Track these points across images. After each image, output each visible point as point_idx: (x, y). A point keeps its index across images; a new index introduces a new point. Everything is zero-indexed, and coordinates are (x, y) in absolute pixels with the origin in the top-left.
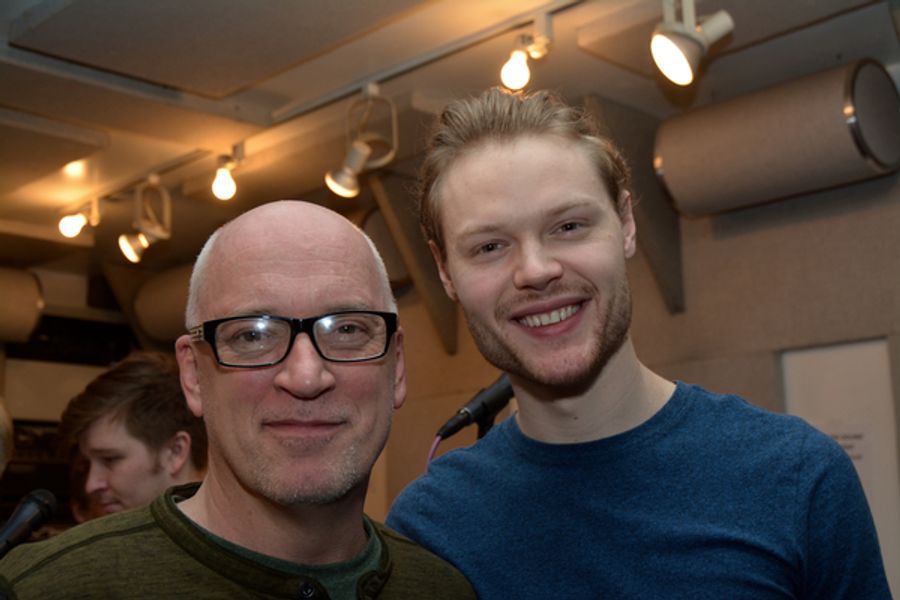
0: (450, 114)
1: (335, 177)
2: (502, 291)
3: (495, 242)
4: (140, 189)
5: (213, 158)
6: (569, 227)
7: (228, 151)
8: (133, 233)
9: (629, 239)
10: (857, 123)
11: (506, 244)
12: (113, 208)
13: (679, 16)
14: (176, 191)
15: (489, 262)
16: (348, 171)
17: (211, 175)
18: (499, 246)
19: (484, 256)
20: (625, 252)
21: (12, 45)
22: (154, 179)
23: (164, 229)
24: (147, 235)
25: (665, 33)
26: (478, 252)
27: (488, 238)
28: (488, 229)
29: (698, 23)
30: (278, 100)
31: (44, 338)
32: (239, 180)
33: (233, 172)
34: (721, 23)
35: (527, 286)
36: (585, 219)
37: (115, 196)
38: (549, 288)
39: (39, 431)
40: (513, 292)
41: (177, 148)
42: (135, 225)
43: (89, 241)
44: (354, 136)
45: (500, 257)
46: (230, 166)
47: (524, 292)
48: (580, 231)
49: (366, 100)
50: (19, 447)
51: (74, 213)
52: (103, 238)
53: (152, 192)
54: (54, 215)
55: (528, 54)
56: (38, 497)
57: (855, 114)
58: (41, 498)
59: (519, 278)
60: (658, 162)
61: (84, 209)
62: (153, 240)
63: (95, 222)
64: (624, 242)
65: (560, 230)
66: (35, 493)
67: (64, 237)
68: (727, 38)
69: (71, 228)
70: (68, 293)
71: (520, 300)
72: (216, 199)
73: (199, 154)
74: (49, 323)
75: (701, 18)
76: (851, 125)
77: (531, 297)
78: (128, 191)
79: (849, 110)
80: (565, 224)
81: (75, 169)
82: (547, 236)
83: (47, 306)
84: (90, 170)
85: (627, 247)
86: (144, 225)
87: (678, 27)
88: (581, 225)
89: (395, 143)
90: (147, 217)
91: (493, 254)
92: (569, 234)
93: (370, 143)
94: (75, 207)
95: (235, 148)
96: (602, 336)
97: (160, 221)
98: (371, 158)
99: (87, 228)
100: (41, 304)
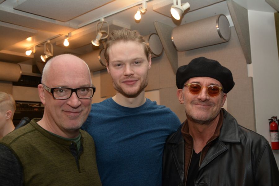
0: (113, 33)
1: (93, 41)
2: (121, 76)
3: (120, 64)
4: (45, 44)
5: (63, 36)
6: (137, 63)
7: (67, 35)
8: (44, 55)
9: (149, 65)
10: (219, 29)
11: (123, 65)
12: (39, 48)
13: (177, 4)
14: (54, 44)
15: (119, 68)
16: (97, 40)
17: (63, 40)
18: (121, 65)
19: (117, 67)
20: (148, 68)
21: (14, 9)
22: (49, 41)
23: (52, 54)
24: (47, 55)
25: (174, 8)
26: (116, 66)
27: (119, 63)
28: (119, 61)
29: (182, 5)
30: (80, 22)
31: (22, 80)
32: (70, 42)
33: (68, 39)
34: (187, 6)
35: (126, 75)
36: (140, 61)
37: (39, 45)
38: (131, 76)
39: (21, 103)
40: (123, 77)
41: (55, 34)
42: (44, 53)
43: (33, 57)
44: (98, 31)
45: (121, 67)
46: (68, 38)
47: (126, 77)
48: (139, 64)
49: (101, 23)
50: (17, 107)
51: (29, 50)
52: (36, 56)
53: (48, 45)
54: (24, 50)
55: (141, 12)
56: (25, 119)
57: (219, 27)
58: (26, 119)
59: (125, 74)
60: (172, 38)
61: (32, 49)
62: (49, 56)
63: (34, 52)
64: (148, 66)
65: (135, 63)
66: (24, 118)
67: (27, 55)
68: (188, 9)
69: (28, 53)
70: (27, 69)
71: (124, 78)
72: (65, 46)
73: (60, 35)
74: (23, 76)
75: (182, 4)
76: (218, 30)
77: (127, 78)
78: (42, 44)
79: (217, 26)
80: (136, 62)
81: (29, 39)
82: (132, 64)
83: (22, 73)
84: (33, 39)
85: (149, 67)
86: (46, 53)
87: (177, 6)
88: (140, 63)
89: (108, 34)
90: (48, 51)
91: (120, 67)
92: (137, 64)
93: (102, 33)
94: (29, 48)
95: (69, 34)
96: (141, 86)
97: (51, 52)
98: (102, 37)
99: (32, 53)
100: (21, 72)
